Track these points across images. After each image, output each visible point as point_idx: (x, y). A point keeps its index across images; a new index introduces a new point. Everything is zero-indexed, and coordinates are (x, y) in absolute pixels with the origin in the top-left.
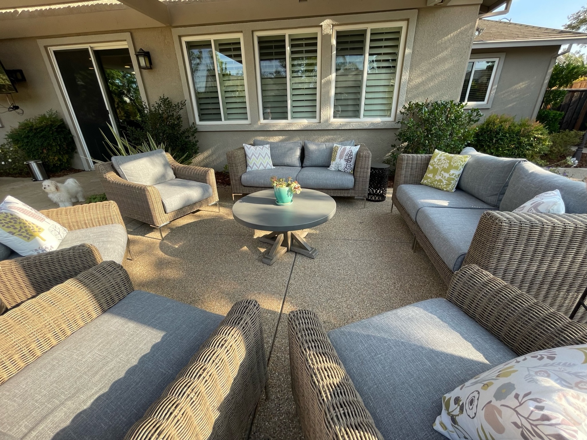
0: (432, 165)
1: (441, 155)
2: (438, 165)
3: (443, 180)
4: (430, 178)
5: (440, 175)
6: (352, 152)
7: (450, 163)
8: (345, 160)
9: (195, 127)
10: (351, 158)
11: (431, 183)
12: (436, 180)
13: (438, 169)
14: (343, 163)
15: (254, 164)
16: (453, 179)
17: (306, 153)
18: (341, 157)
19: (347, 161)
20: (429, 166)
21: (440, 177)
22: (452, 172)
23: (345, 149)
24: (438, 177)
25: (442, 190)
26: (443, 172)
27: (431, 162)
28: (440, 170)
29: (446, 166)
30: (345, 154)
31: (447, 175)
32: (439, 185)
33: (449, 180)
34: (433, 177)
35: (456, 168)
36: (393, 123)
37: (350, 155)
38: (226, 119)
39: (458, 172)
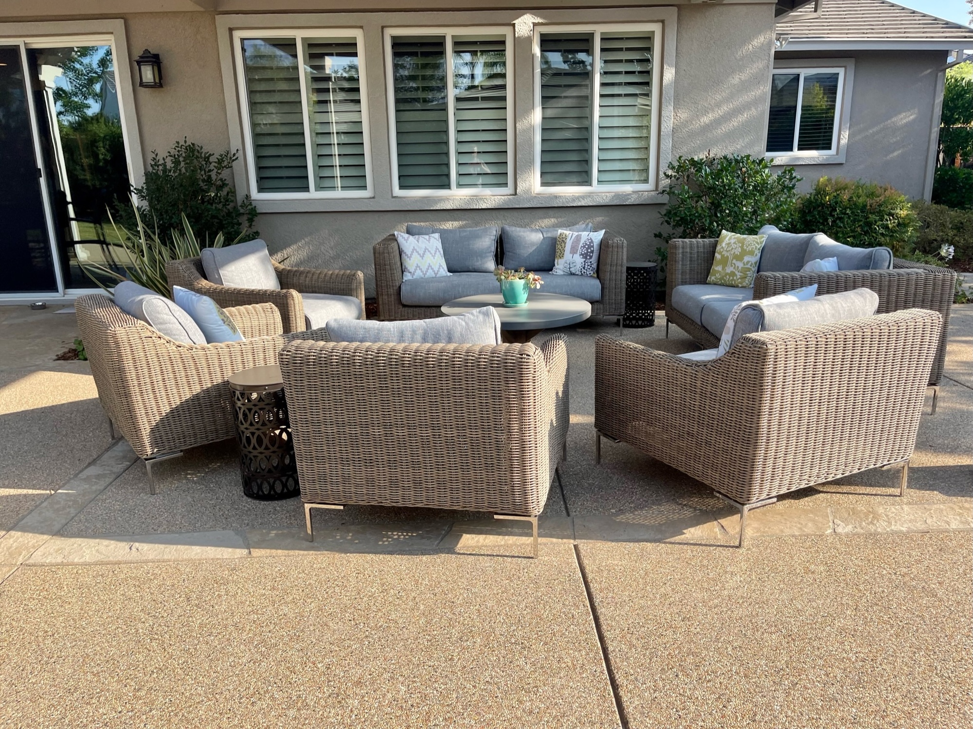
0: (720, 253)
1: (730, 238)
2: (727, 251)
3: (736, 272)
4: (719, 272)
5: (732, 266)
6: (592, 242)
7: (742, 247)
8: (582, 254)
9: (251, 204)
10: (592, 252)
11: (720, 279)
12: (727, 274)
13: (728, 257)
14: (578, 260)
15: (418, 266)
16: (749, 270)
17: (506, 246)
18: (573, 251)
19: (585, 256)
20: (716, 255)
21: (732, 269)
22: (746, 259)
23: (578, 238)
24: (729, 270)
25: (737, 286)
26: (734, 261)
27: (718, 248)
28: (730, 258)
29: (738, 251)
30: (581, 244)
31: (740, 265)
32: (732, 280)
33: (744, 271)
34: (723, 268)
35: (751, 253)
36: (653, 193)
37: (590, 247)
38: (319, 188)
39: (755, 259)
